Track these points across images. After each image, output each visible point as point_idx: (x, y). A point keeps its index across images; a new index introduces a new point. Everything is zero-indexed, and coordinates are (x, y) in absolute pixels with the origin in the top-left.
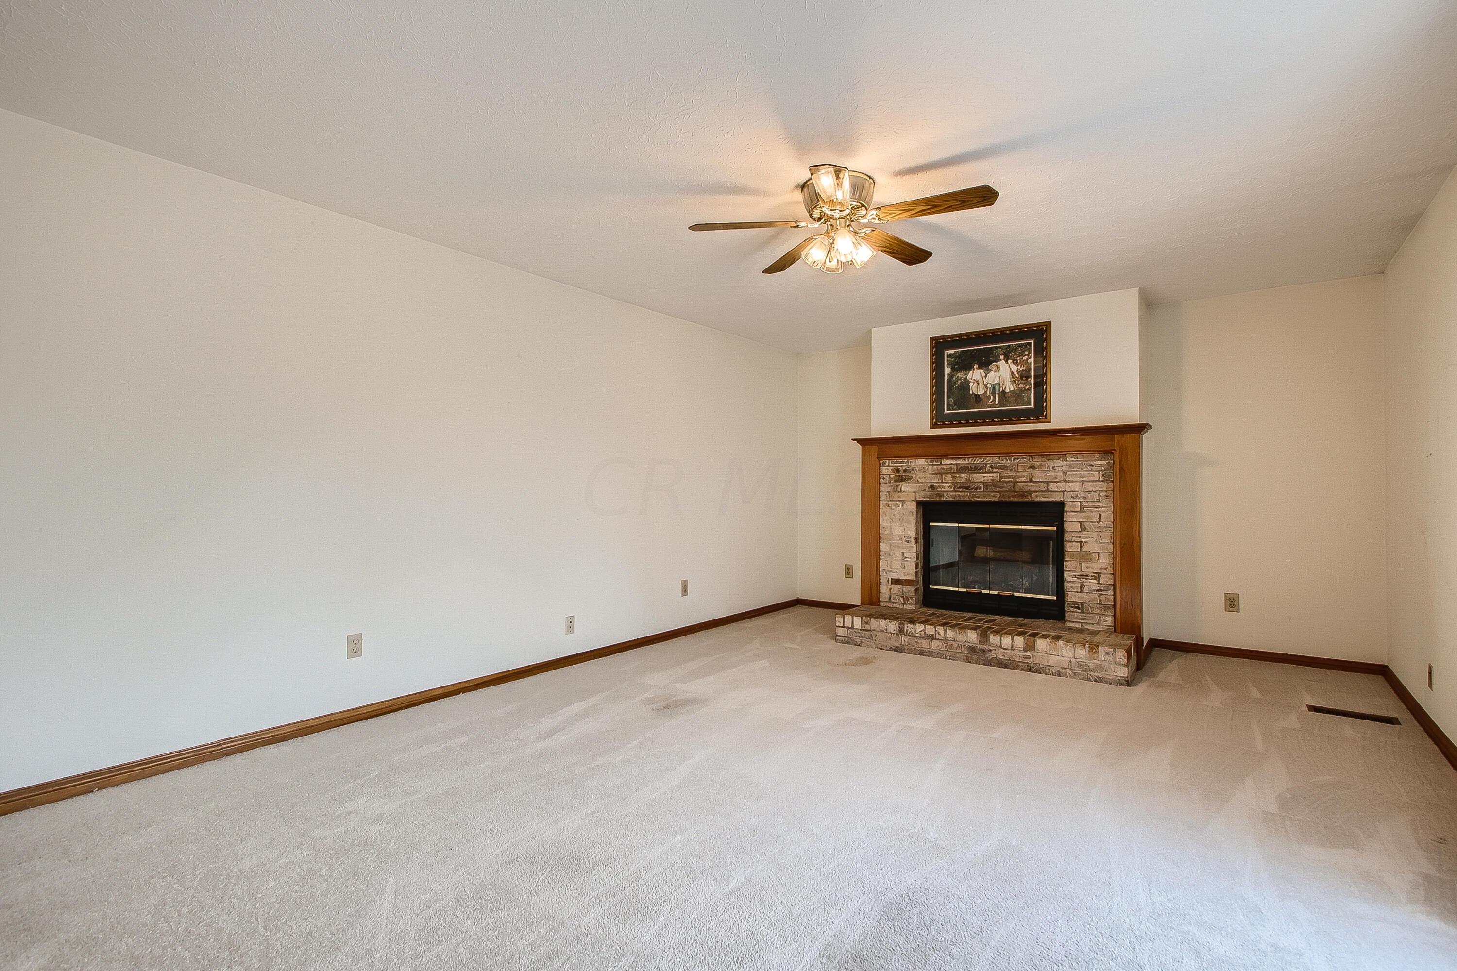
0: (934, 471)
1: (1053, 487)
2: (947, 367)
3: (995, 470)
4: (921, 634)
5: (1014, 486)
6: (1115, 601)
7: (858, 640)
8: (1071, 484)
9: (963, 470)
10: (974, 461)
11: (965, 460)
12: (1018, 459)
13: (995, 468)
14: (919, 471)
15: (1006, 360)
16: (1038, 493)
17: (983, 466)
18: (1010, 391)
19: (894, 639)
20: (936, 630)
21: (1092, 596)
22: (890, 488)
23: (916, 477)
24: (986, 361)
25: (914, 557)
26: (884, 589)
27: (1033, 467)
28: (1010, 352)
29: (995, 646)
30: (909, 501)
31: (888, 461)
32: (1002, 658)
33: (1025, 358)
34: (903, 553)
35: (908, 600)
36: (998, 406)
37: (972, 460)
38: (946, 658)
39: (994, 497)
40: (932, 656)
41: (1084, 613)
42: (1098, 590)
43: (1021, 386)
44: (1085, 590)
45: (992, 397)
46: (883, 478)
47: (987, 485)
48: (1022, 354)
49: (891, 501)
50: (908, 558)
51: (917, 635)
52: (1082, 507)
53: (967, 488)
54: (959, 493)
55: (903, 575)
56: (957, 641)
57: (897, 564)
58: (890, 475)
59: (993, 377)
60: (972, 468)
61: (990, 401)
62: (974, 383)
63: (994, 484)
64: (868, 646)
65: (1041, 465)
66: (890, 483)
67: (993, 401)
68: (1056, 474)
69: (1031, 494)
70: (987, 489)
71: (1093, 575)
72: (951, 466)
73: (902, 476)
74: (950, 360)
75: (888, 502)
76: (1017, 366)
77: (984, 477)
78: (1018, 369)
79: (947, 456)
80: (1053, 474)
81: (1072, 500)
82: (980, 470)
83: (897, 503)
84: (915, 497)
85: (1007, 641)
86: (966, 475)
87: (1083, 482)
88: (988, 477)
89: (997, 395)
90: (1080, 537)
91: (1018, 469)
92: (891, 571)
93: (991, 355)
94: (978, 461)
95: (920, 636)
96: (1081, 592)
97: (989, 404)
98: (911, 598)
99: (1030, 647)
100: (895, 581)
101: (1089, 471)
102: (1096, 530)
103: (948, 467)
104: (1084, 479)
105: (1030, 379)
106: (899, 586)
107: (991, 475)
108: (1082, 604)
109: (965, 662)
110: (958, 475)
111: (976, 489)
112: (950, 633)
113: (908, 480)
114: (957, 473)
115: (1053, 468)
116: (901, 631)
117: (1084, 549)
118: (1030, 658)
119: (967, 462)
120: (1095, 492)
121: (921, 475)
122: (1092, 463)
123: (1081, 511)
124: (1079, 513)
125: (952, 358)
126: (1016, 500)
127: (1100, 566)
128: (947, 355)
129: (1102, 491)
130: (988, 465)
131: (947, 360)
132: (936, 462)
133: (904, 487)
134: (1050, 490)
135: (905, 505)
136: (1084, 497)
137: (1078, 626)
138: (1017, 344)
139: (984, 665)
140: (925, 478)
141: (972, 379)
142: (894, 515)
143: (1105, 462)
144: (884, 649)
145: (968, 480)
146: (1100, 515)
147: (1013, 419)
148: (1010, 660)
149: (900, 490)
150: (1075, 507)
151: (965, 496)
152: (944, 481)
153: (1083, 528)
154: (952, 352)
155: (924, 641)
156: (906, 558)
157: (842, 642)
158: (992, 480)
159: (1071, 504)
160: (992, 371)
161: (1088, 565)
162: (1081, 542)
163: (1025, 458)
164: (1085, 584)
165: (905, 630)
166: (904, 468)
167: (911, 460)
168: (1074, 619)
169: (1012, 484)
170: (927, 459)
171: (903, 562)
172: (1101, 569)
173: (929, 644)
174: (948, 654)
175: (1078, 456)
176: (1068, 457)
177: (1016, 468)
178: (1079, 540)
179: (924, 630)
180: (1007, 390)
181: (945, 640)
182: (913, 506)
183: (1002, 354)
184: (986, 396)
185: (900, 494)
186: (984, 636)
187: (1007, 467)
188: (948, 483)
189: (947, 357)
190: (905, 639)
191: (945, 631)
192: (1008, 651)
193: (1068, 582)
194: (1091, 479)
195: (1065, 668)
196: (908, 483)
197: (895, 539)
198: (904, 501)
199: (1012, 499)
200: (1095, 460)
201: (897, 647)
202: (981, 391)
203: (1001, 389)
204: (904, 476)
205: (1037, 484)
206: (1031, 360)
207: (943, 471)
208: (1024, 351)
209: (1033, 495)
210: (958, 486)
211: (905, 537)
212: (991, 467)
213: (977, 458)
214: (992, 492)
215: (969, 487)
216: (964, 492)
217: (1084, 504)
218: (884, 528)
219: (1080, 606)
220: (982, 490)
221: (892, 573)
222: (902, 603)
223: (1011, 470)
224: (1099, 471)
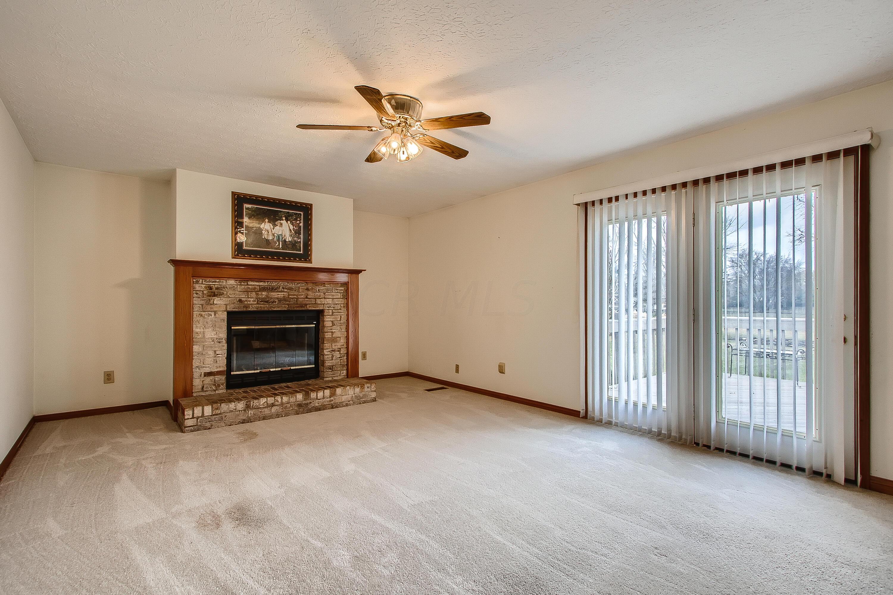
0: (242, 289)
1: (318, 301)
2: (245, 216)
3: (286, 290)
4: (264, 405)
5: (297, 301)
6: (347, 361)
7: (208, 425)
8: (327, 300)
9: (264, 289)
10: (272, 284)
11: (265, 283)
12: (299, 284)
13: (286, 289)
14: (229, 289)
15: (287, 220)
16: (311, 305)
17: (278, 287)
18: (289, 241)
19: (242, 414)
20: (275, 399)
21: (337, 361)
22: (203, 302)
23: (227, 293)
24: (274, 218)
25: (225, 354)
26: (197, 383)
27: (307, 289)
28: (289, 216)
29: (314, 399)
30: (220, 311)
31: (201, 280)
32: (317, 405)
33: (298, 222)
34: (215, 351)
35: (220, 386)
36: (281, 249)
37: (270, 283)
38: (282, 416)
39: (284, 308)
40: (272, 418)
41: (333, 371)
42: (340, 358)
43: (295, 239)
44: (334, 358)
45: (277, 243)
46: (197, 294)
47: (280, 300)
48: (296, 220)
49: (204, 311)
50: (220, 354)
51: (261, 406)
52: (333, 313)
53: (267, 302)
54: (261, 305)
55: (215, 368)
56: (290, 403)
57: (209, 361)
58: (203, 291)
59: (278, 230)
60: (270, 288)
61: (276, 245)
62: (265, 231)
63: (285, 299)
64: (218, 427)
65: (312, 288)
66: (203, 297)
67: (278, 245)
68: (320, 294)
69: (306, 306)
70: (280, 302)
71: (337, 349)
72: (255, 286)
73: (214, 292)
74: (247, 212)
75: (201, 313)
76: (293, 226)
77: (278, 294)
78: (293, 228)
79: (252, 280)
80: (319, 294)
81: (328, 309)
82: (275, 290)
83: (210, 313)
84: (226, 308)
85: (320, 394)
86: (266, 293)
87: (333, 299)
88: (281, 295)
89: (281, 242)
90: (331, 329)
91: (299, 290)
92: (204, 367)
93: (277, 216)
94: (274, 284)
95: (263, 406)
96: (332, 360)
97: (276, 247)
98: (222, 384)
99: (333, 394)
100: (207, 374)
101: (336, 293)
102: (339, 325)
103: (253, 287)
104: (334, 297)
105: (300, 236)
106: (212, 378)
107: (283, 293)
108: (332, 366)
109: (295, 415)
110: (260, 293)
111: (273, 302)
112: (285, 399)
113: (219, 295)
114: (260, 291)
115: (318, 290)
116: (248, 407)
117: (333, 336)
118: (333, 401)
119: (266, 284)
120: (339, 304)
121: (231, 292)
122: (337, 288)
123: (332, 315)
124: (331, 316)
125: (250, 211)
126: (298, 309)
127: (341, 344)
128: (246, 208)
129: (342, 304)
130: (281, 287)
131: (246, 211)
132: (243, 283)
133: (217, 301)
134: (317, 303)
135: (217, 315)
136: (334, 307)
137: (330, 379)
138: (293, 213)
139: (307, 413)
140: (234, 294)
141: (264, 228)
142: (207, 322)
143: (343, 288)
144: (233, 425)
145: (267, 296)
146: (341, 317)
147: (292, 259)
148: (322, 405)
149: (212, 303)
150: (329, 312)
151: (265, 307)
152: (249, 297)
153: (333, 325)
154: (250, 206)
155: (266, 410)
156: (217, 355)
157: (192, 431)
158: (283, 296)
159: (327, 311)
160: (277, 225)
161: (335, 344)
162: (332, 332)
163: (304, 284)
164: (334, 355)
165: (251, 405)
166: (216, 286)
167: (223, 281)
168: (328, 376)
169: (296, 300)
170: (236, 280)
171: (215, 359)
172: (341, 346)
173: (270, 410)
174: (284, 413)
175: (331, 284)
176: (326, 284)
177: (298, 290)
178: (331, 331)
179: (266, 402)
180: (287, 240)
181: (282, 404)
182: (225, 316)
183: (284, 217)
184: (274, 242)
185: (213, 306)
186: (307, 395)
187: (293, 289)
188: (253, 298)
189: (246, 209)
190: (251, 412)
191: (282, 398)
192: (321, 400)
193: (326, 355)
194: (337, 297)
195: (350, 401)
196: (220, 297)
197: (208, 341)
198: (216, 311)
199: (295, 309)
200: (339, 287)
201: (244, 420)
202: (270, 238)
203: (283, 239)
204: (216, 292)
205: (310, 300)
206: (302, 224)
207: (249, 290)
208: (297, 218)
209: (308, 306)
210: (260, 301)
211: (217, 339)
212: (283, 288)
213: (274, 282)
214: (283, 304)
215: (268, 301)
216: (265, 304)
217: (334, 311)
218: (197, 333)
219: (331, 368)
220: (277, 303)
221: (204, 368)
222: (214, 390)
223: (295, 290)
224: (340, 293)
